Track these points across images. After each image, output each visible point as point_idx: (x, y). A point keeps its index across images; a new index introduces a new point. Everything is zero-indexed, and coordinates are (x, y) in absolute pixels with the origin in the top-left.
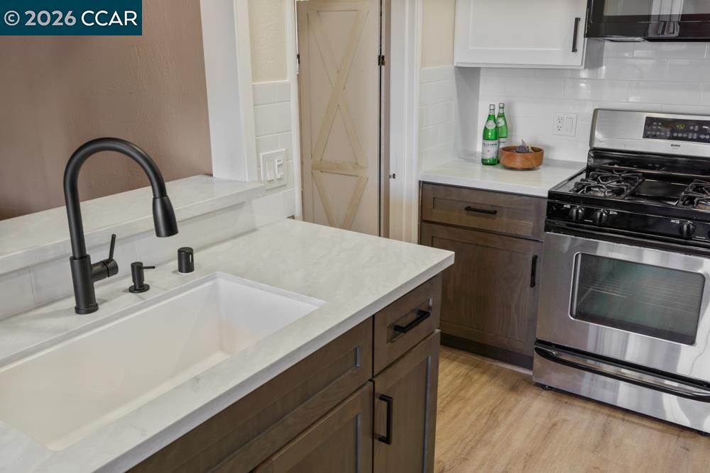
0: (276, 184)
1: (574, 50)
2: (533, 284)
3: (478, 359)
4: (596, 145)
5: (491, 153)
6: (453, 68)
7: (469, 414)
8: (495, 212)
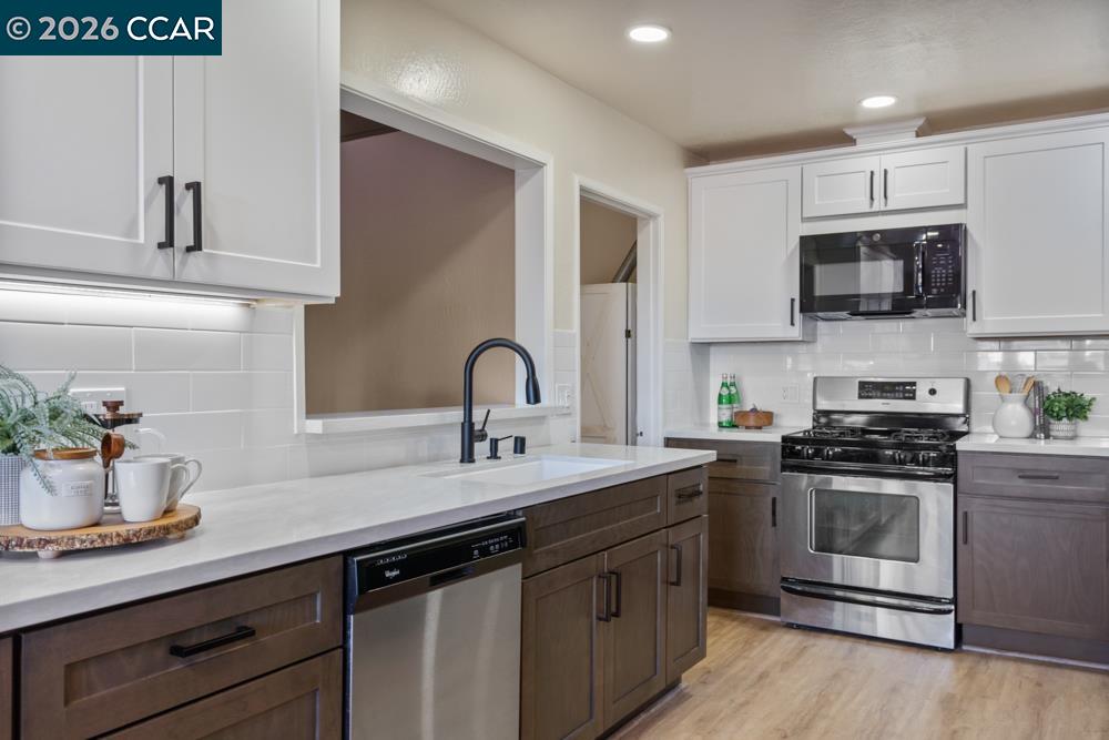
0: (565, 411)
1: (792, 324)
2: (774, 524)
3: (727, 612)
4: (819, 407)
5: (726, 418)
6: (688, 345)
7: (724, 643)
8: (735, 461)
